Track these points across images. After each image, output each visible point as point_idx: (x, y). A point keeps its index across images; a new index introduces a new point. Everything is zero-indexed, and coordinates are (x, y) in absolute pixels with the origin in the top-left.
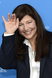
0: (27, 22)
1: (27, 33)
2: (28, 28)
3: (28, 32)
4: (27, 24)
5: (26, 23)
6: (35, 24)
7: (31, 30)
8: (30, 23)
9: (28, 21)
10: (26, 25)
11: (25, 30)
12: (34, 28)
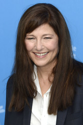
0: (44, 35)
1: (39, 55)
2: (43, 47)
3: (40, 53)
4: (43, 40)
5: (42, 38)
6: (57, 43)
7: (47, 51)
8: (49, 39)
9: (46, 35)
10: (41, 40)
11: (37, 50)
12: (53, 50)
